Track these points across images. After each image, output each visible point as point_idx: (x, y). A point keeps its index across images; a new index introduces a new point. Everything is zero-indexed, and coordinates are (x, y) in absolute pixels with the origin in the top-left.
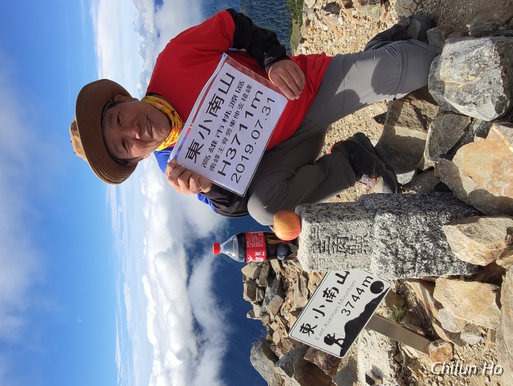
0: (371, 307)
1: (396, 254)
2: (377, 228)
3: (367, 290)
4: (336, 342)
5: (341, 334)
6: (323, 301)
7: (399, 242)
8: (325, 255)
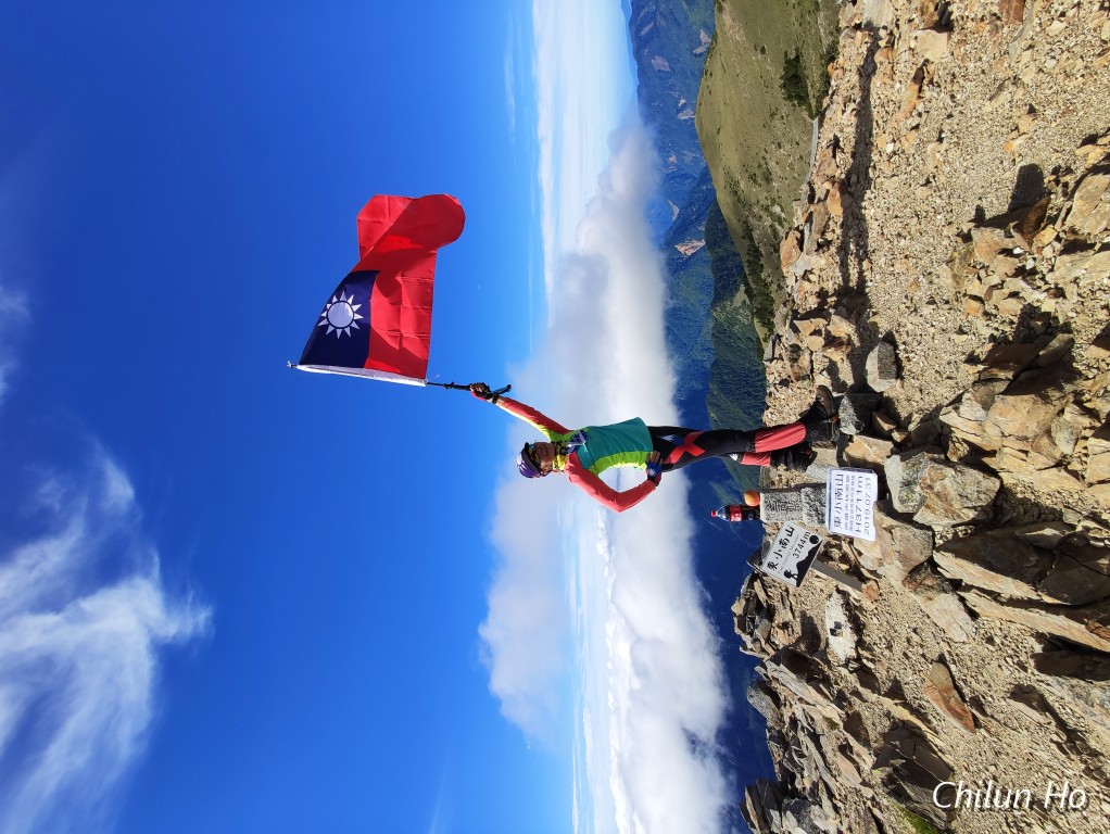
0: (812, 553)
1: (817, 510)
2: (803, 496)
3: (808, 541)
4: (793, 576)
5: (795, 571)
6: (780, 547)
7: (817, 504)
8: (774, 512)
